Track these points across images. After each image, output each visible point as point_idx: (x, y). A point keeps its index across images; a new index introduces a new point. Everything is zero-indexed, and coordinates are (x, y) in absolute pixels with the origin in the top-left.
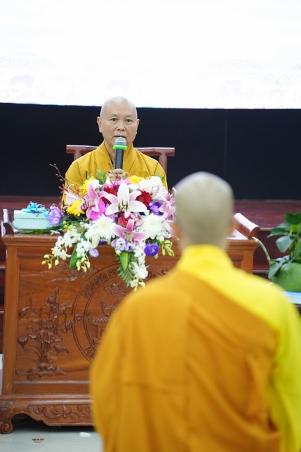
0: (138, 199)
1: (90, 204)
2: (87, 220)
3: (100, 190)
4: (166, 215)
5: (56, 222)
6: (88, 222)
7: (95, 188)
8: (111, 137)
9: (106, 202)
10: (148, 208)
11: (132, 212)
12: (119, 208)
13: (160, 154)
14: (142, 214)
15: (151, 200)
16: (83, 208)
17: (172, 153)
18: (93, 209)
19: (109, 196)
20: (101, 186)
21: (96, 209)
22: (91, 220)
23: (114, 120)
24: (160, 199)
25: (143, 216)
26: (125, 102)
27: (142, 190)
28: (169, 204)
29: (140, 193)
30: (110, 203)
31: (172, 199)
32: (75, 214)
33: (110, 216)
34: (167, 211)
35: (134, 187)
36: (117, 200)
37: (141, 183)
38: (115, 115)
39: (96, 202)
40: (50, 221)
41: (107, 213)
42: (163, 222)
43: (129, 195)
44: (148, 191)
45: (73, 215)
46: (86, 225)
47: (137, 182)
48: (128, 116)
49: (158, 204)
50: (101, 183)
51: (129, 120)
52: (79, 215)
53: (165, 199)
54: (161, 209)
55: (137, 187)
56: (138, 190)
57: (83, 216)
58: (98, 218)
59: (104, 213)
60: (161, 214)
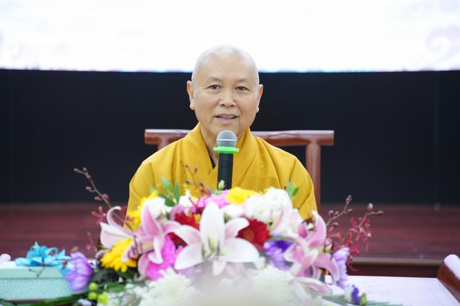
0: (241, 234)
1: (146, 247)
2: (141, 279)
3: (168, 216)
4: (297, 267)
5: (79, 283)
6: (142, 284)
7: (155, 213)
8: (209, 117)
9: (178, 242)
10: (262, 252)
11: (229, 263)
12: (203, 253)
13: (308, 142)
14: (250, 265)
15: (268, 237)
16: (132, 255)
17: (329, 140)
18: (151, 257)
19: (183, 231)
20: (169, 209)
21: (157, 258)
22: (148, 278)
23: (214, 87)
24: (284, 235)
25: (251, 270)
26: (237, 55)
27: (249, 215)
28: (304, 244)
29: (245, 224)
30: (184, 244)
31: (310, 234)
32: (117, 268)
33: (183, 272)
34: (299, 260)
35: (233, 210)
36: (198, 239)
37: (249, 202)
38: (216, 79)
39: (158, 244)
40: (70, 281)
41: (178, 266)
42: (291, 282)
43: (223, 226)
44: (263, 218)
45: (112, 269)
46: (139, 291)
47: (241, 201)
48: (241, 81)
49: (283, 245)
50: (169, 203)
51: (241, 88)
52: (124, 269)
53: (295, 235)
54: (288, 255)
55: (240, 211)
56: (243, 216)
57: (133, 271)
58: (160, 276)
59: (173, 266)
60: (288, 264)
